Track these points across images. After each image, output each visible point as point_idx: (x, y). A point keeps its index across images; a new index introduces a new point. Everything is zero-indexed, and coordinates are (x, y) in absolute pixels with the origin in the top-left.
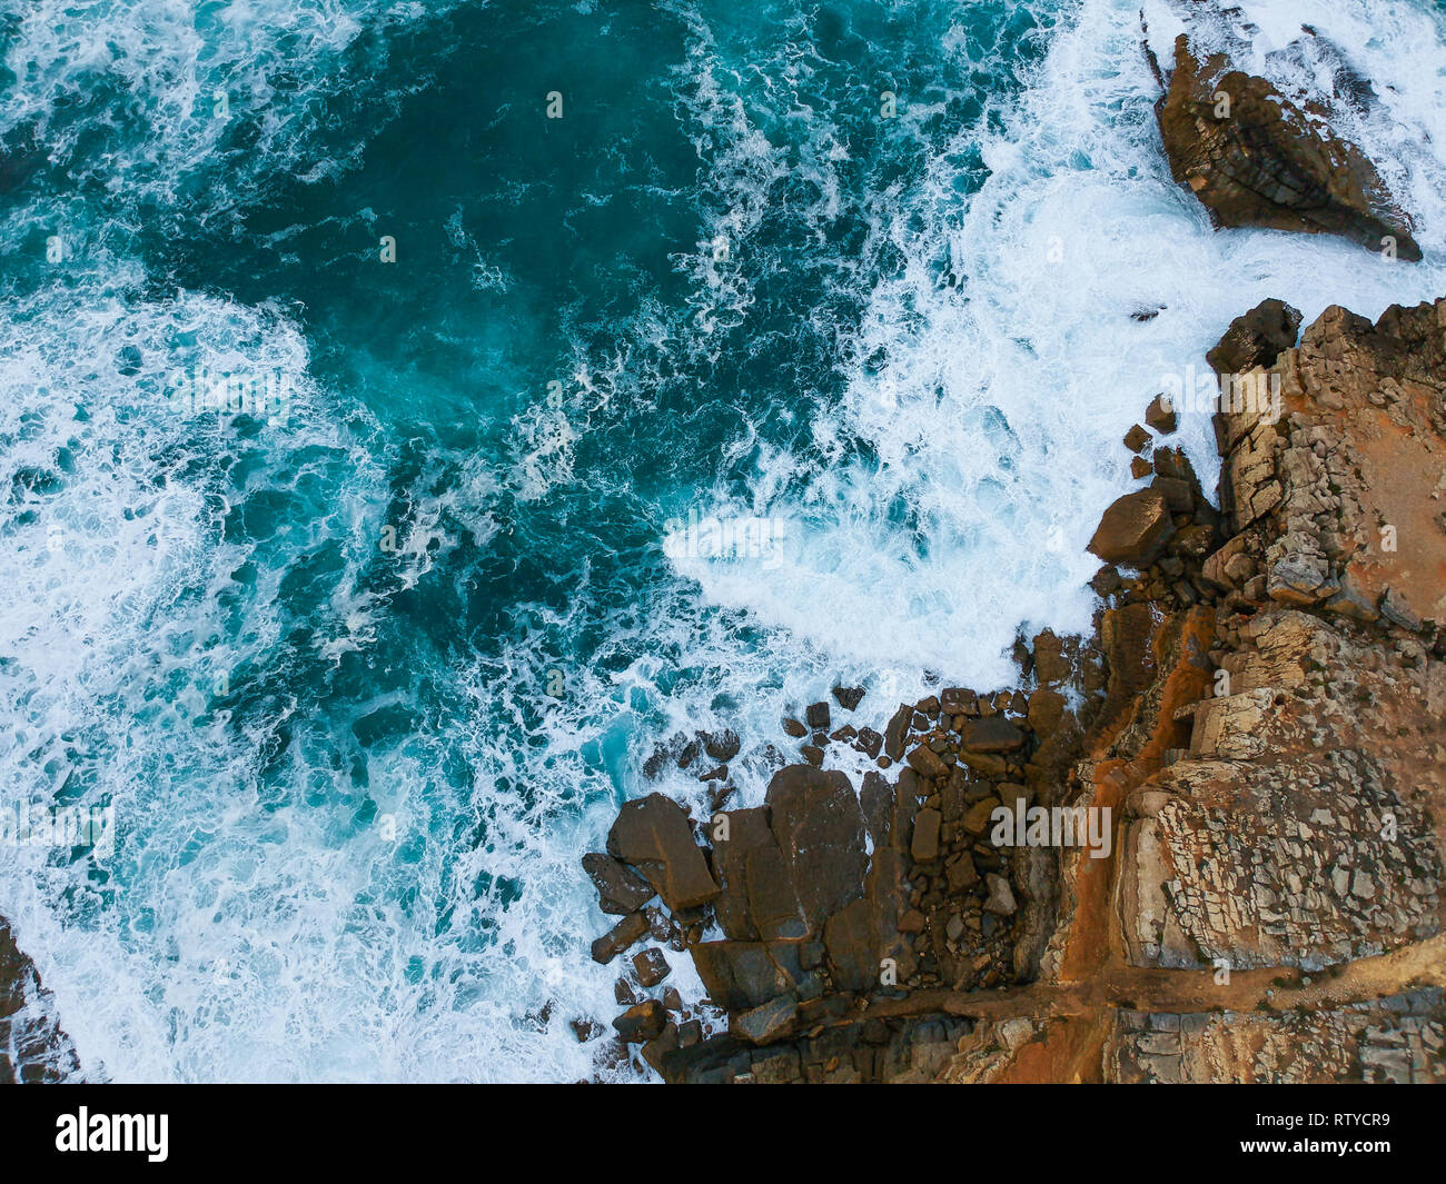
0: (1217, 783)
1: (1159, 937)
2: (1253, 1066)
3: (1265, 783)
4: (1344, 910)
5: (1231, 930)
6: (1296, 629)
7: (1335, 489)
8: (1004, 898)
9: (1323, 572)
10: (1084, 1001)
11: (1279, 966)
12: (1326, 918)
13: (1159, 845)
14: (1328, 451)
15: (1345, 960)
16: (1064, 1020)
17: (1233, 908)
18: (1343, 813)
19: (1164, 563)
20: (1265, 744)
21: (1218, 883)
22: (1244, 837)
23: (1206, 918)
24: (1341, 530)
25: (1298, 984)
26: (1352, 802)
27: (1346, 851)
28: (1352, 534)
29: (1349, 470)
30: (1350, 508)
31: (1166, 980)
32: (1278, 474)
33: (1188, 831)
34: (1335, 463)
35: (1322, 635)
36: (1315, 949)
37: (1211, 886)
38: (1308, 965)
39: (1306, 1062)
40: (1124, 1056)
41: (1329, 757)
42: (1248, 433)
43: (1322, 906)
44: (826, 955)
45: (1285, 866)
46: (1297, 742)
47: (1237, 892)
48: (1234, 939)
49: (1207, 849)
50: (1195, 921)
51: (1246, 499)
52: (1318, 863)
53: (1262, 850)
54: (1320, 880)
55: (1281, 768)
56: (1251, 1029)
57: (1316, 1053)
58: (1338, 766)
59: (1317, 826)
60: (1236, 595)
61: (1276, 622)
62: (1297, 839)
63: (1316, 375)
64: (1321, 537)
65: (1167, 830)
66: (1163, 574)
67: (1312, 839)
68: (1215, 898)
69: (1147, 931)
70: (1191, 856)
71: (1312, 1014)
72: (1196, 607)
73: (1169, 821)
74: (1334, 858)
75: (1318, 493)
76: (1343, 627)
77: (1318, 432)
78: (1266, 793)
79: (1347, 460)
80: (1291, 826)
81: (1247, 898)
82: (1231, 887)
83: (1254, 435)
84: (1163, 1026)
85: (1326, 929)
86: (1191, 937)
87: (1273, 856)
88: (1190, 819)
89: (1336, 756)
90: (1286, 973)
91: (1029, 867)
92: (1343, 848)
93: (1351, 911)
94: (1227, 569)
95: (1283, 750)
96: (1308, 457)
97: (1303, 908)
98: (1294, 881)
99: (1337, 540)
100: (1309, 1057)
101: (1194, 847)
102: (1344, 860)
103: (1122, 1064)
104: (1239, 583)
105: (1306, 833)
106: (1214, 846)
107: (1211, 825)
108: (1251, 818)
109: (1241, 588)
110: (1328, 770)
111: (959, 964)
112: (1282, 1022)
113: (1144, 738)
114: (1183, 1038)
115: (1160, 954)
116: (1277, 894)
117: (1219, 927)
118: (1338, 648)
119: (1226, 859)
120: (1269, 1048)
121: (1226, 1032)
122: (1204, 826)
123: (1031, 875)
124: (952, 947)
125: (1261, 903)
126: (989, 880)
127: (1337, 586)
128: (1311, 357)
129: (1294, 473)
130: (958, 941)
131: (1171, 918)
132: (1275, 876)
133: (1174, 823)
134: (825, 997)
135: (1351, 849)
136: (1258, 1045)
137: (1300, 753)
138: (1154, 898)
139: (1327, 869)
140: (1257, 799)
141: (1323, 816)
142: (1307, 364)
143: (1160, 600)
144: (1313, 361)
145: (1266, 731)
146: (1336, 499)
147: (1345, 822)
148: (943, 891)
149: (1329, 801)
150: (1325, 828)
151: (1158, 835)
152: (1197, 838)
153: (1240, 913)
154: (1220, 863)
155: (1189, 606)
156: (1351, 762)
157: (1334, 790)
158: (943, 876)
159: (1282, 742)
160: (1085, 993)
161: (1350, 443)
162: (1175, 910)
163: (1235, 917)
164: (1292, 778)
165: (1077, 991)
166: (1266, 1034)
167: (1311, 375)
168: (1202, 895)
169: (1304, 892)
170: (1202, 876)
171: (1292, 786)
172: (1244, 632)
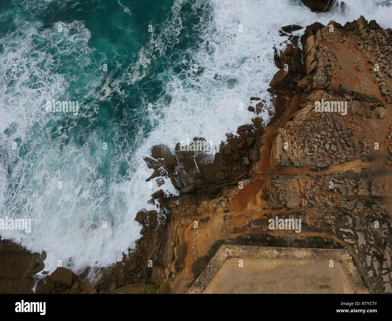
0: (297, 126)
1: (281, 158)
2: (305, 187)
3: (309, 125)
4: (329, 153)
5: (299, 157)
6: (319, 94)
7: (329, 61)
8: (246, 161)
9: (326, 80)
10: (263, 176)
11: (312, 166)
12: (324, 155)
13: (282, 139)
14: (328, 52)
15: (329, 165)
16: (258, 180)
17: (300, 152)
18: (329, 132)
19: (289, 85)
20: (309, 117)
21: (296, 147)
22: (303, 137)
23: (293, 154)
24: (331, 70)
25: (317, 171)
26: (331, 130)
27: (329, 140)
28: (333, 71)
29: (333, 56)
30: (333, 65)
31: (283, 169)
32: (316, 59)
33: (289, 136)
34: (329, 55)
35: (325, 94)
36: (321, 162)
37: (295, 148)
38: (319, 165)
39: (318, 187)
40: (272, 184)
41: (326, 120)
42: (310, 52)
43: (323, 152)
44: (203, 175)
45: (313, 143)
46: (317, 117)
47: (301, 149)
48: (300, 159)
49: (294, 140)
50: (290, 155)
51: (309, 67)
52: (322, 143)
53: (308, 140)
54: (322, 146)
55: (313, 122)
56: (304, 179)
57: (321, 185)
58: (328, 122)
59: (322, 135)
60: (306, 90)
61: (315, 93)
62: (317, 137)
63: (326, 35)
64: (326, 72)
65: (284, 136)
66: (289, 88)
67: (320, 138)
68: (295, 150)
69: (278, 157)
70: (290, 141)
71: (320, 177)
72: (296, 95)
73: (284, 134)
74: (326, 142)
75: (325, 61)
76: (331, 93)
77: (325, 47)
78: (309, 128)
79: (333, 54)
80: (315, 135)
81: (304, 150)
82: (299, 148)
83: (311, 52)
84: (282, 178)
85: (324, 157)
86: (289, 159)
87: (310, 141)
88: (289, 133)
89: (327, 120)
90: (314, 168)
91: (253, 154)
92: (328, 140)
93: (330, 154)
94: (303, 83)
95: (314, 119)
96: (323, 53)
97: (318, 152)
98: (316, 146)
99: (330, 72)
100: (319, 185)
101: (290, 139)
102: (328, 142)
103: (271, 186)
104: (306, 86)
105: (319, 136)
106: (295, 139)
107: (295, 134)
108: (305, 133)
109: (307, 88)
110: (325, 123)
111: (236, 178)
112: (312, 178)
113: (282, 123)
114: (287, 180)
115: (281, 162)
116: (311, 149)
117: (296, 156)
118: (329, 97)
119: (298, 142)
120: (309, 183)
121: (298, 180)
122: (293, 135)
123: (253, 155)
124: (234, 173)
125: (307, 151)
126: (243, 158)
127: (329, 82)
128: (324, 31)
129: (320, 58)
130: (235, 172)
131: (284, 154)
132: (311, 145)
133: (285, 134)
134: (202, 184)
135: (331, 140)
136: (306, 183)
137: (318, 119)
138: (280, 150)
139: (324, 144)
140: (307, 129)
141: (324, 133)
142: (323, 32)
143: (288, 94)
144: (325, 32)
145: (310, 114)
146: (329, 63)
147: (329, 134)
148: (232, 161)
149: (325, 129)
150: (324, 135)
151: (282, 137)
152: (291, 137)
153: (302, 153)
154: (297, 143)
155: (295, 95)
156: (331, 121)
157: (327, 127)
158: (232, 158)
159: (314, 117)
160: (264, 175)
161: (334, 51)
162: (285, 153)
163: (300, 154)
164: (316, 124)
165: (262, 174)
166: (308, 180)
167: (324, 35)
168: (292, 149)
169: (318, 149)
170: (292, 145)
171: (316, 126)
172: (307, 98)
